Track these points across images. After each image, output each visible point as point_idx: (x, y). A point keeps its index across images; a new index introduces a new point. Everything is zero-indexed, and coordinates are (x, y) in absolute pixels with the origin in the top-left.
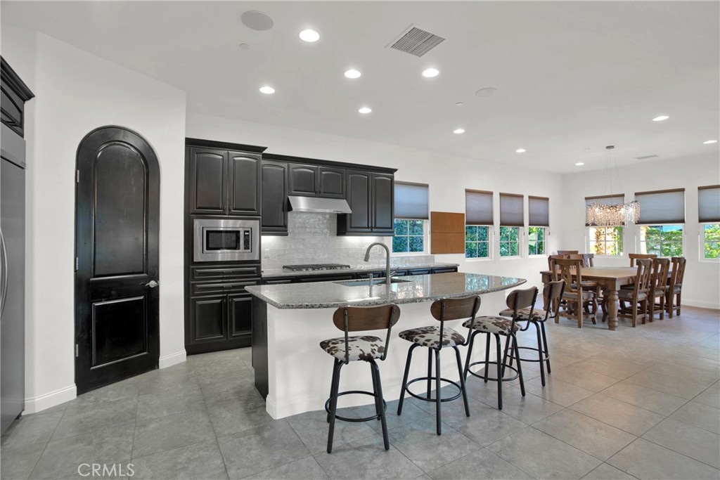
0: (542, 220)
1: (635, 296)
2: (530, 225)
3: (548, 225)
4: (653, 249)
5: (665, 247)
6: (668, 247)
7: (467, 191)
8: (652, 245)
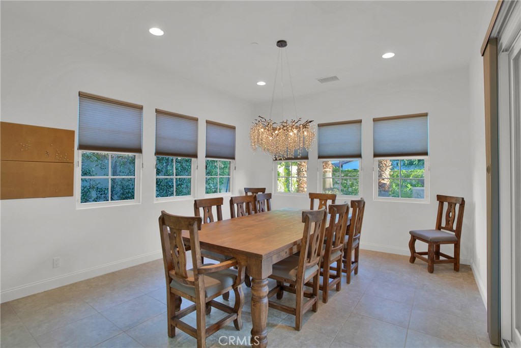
0: (226, 152)
1: (299, 276)
2: (207, 156)
3: (233, 158)
4: (337, 183)
5: (344, 181)
6: (346, 182)
7: (82, 95)
8: (336, 180)
